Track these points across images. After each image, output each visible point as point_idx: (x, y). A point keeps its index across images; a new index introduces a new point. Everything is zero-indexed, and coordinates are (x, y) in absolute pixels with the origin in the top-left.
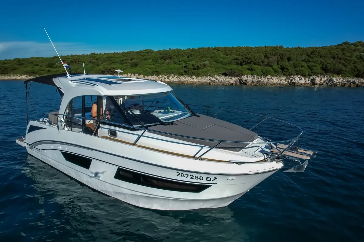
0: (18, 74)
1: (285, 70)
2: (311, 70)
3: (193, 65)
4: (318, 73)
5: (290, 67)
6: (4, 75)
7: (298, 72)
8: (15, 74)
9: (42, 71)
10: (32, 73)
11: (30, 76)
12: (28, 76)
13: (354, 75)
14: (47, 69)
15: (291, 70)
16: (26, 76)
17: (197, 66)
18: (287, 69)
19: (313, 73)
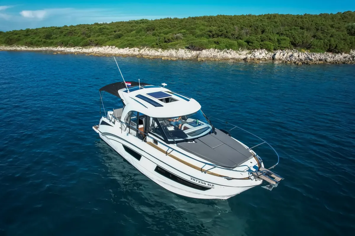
0: (20, 45)
1: (250, 44)
2: (279, 44)
3: (165, 38)
4: (285, 48)
5: (256, 40)
6: (9, 46)
7: (262, 45)
8: (18, 45)
9: (39, 42)
10: (30, 44)
11: (29, 46)
12: (27, 47)
13: (325, 49)
14: (44, 40)
15: (256, 43)
16: (25, 47)
17: (168, 39)
18: (252, 43)
19: (279, 47)
